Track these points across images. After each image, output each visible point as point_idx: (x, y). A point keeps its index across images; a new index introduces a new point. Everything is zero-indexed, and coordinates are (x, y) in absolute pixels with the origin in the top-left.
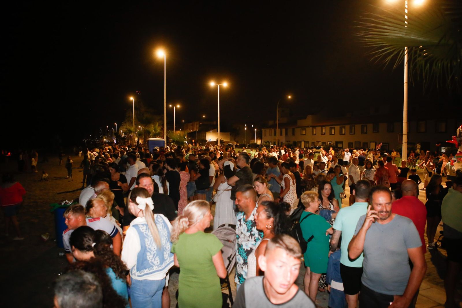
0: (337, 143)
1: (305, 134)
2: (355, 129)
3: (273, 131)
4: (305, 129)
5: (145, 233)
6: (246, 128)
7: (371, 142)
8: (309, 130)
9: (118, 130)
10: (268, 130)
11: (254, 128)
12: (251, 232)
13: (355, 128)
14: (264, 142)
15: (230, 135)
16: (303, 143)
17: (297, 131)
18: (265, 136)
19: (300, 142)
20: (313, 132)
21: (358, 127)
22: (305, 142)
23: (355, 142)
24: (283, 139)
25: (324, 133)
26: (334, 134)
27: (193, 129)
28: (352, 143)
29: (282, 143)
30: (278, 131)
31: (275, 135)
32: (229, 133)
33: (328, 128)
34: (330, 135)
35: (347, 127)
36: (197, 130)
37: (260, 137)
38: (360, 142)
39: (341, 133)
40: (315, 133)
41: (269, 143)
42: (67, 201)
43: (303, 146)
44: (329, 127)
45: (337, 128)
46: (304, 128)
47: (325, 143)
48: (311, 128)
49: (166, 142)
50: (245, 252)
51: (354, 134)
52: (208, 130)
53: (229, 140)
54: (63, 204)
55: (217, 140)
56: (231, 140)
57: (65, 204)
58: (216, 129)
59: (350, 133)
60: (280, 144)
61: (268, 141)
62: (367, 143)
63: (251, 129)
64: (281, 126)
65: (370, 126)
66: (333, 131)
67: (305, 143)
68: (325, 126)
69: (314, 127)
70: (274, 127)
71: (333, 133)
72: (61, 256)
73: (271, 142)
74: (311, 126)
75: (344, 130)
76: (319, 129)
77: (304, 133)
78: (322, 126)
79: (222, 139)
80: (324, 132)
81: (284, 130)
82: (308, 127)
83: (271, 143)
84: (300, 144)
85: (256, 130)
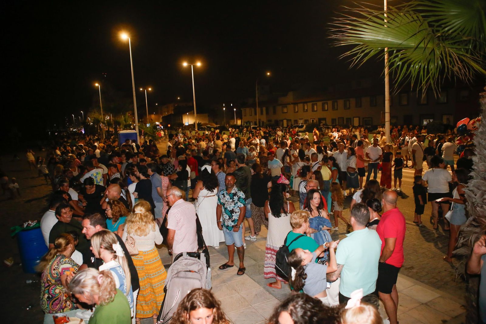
0: (320, 120)
1: (286, 112)
2: (337, 105)
3: (253, 110)
4: (286, 107)
5: (122, 274)
6: (224, 109)
7: (354, 117)
8: (291, 107)
9: (86, 118)
10: (248, 110)
11: (233, 107)
12: (233, 199)
13: (337, 103)
14: (245, 122)
15: (209, 116)
16: (285, 122)
17: (279, 108)
18: (245, 116)
19: (282, 121)
20: (294, 109)
21: (341, 102)
22: (287, 120)
23: (338, 118)
24: (264, 118)
25: (306, 110)
26: (317, 111)
27: (168, 112)
28: (335, 119)
29: (263, 122)
30: (258, 110)
31: (256, 114)
32: (207, 115)
33: (310, 105)
34: (313, 111)
35: (330, 103)
36: (173, 113)
37: (240, 117)
38: (343, 118)
39: (323, 109)
40: (297, 110)
41: (250, 124)
42: (30, 222)
43: (285, 125)
44: (311, 103)
45: (320, 104)
46: (285, 105)
47: (308, 120)
48: (292, 106)
49: (138, 134)
50: (229, 211)
51: (337, 109)
52: (184, 113)
53: (207, 122)
54: (25, 225)
55: (195, 123)
56: (209, 121)
57: (27, 226)
58: (193, 111)
59: (333, 108)
60: (261, 125)
61: (249, 121)
62: (350, 119)
63: (229, 109)
64: (261, 104)
65: (353, 101)
66: (315, 107)
67: (287, 122)
68: (307, 103)
69: (295, 104)
70: (253, 106)
71: (315, 109)
72: (29, 284)
73: (252, 122)
74: (292, 104)
75: (326, 106)
76: (301, 105)
77: (285, 110)
78: (304, 103)
79: (200, 122)
80: (306, 108)
81: (264, 109)
82: (289, 104)
83: (251, 124)
84: (282, 123)
85: (235, 110)
